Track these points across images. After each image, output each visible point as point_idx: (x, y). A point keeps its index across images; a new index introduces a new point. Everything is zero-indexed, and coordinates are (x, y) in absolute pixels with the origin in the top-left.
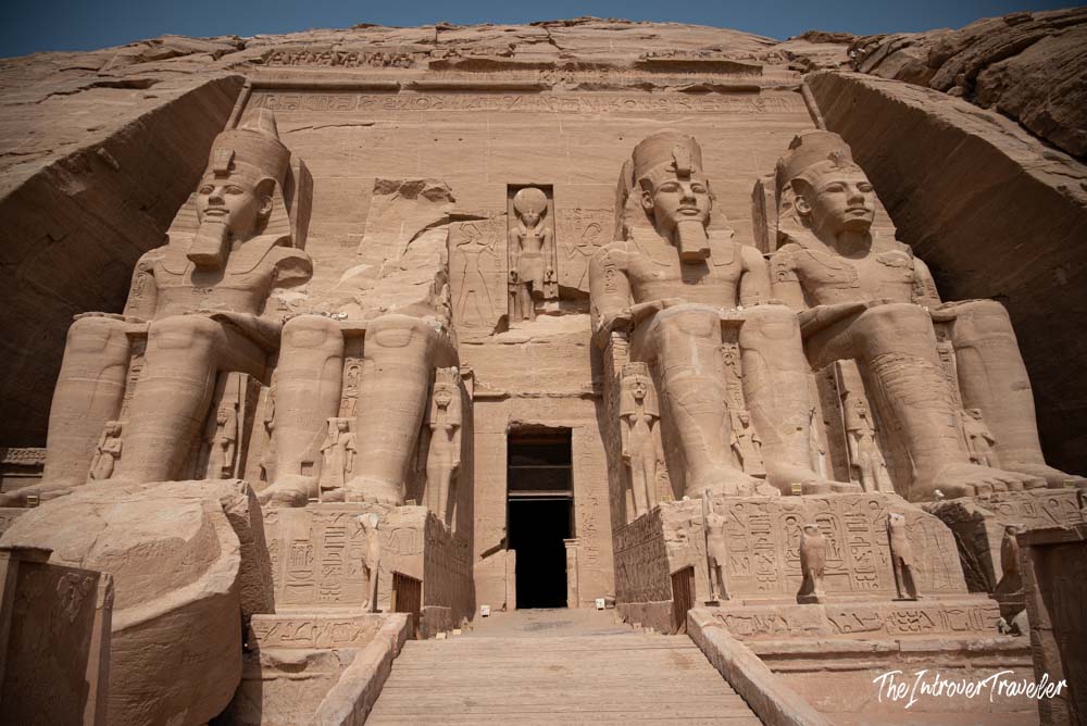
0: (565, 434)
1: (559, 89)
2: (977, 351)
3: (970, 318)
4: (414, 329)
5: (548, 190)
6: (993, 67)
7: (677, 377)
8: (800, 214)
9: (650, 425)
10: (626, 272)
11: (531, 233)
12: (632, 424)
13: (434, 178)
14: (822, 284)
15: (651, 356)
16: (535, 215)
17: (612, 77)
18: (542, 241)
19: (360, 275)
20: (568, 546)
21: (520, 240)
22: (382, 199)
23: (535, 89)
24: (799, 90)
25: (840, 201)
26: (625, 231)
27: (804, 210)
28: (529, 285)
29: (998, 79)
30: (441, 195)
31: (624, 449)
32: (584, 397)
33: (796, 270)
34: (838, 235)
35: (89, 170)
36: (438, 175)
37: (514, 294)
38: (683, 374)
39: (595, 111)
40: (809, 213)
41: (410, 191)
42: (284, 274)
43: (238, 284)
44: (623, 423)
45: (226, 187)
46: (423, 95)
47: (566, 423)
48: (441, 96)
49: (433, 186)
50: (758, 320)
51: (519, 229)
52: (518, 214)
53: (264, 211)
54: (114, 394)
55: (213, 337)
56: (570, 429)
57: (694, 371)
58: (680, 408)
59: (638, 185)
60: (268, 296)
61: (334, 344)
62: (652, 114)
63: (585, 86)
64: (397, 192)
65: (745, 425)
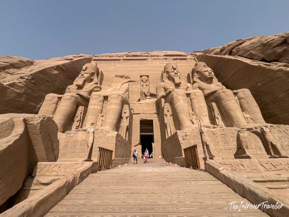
0: (152, 121)
1: (150, 60)
2: (244, 99)
3: (242, 92)
4: (119, 95)
5: (148, 76)
6: (236, 48)
7: (177, 104)
8: (198, 77)
9: (171, 116)
10: (164, 88)
11: (144, 84)
12: (167, 116)
13: (126, 74)
14: (204, 89)
15: (170, 102)
16: (145, 81)
17: (159, 58)
18: (147, 85)
19: (111, 90)
20: (152, 144)
21: (143, 85)
22: (117, 78)
23: (146, 59)
24: (194, 59)
25: (207, 74)
26: (163, 81)
27: (199, 77)
28: (144, 93)
29: (237, 50)
30: (128, 77)
31: (165, 122)
32: (155, 113)
33: (198, 87)
34: (206, 81)
35: (58, 69)
36: (127, 74)
37: (141, 95)
38: (179, 104)
39: (157, 63)
40: (200, 77)
41: (122, 77)
42: (95, 89)
43: (86, 91)
44: (165, 116)
45: (85, 73)
46: (125, 61)
47: (152, 119)
48: (128, 61)
49: (126, 76)
50: (194, 93)
51: (142, 83)
52: (142, 81)
53: (92, 78)
54: (53, 110)
55: (76, 98)
56: (153, 120)
57: (181, 103)
58: (178, 111)
59: (165, 73)
61: (102, 98)
63: (154, 59)
64: (119, 77)
65: (193, 115)
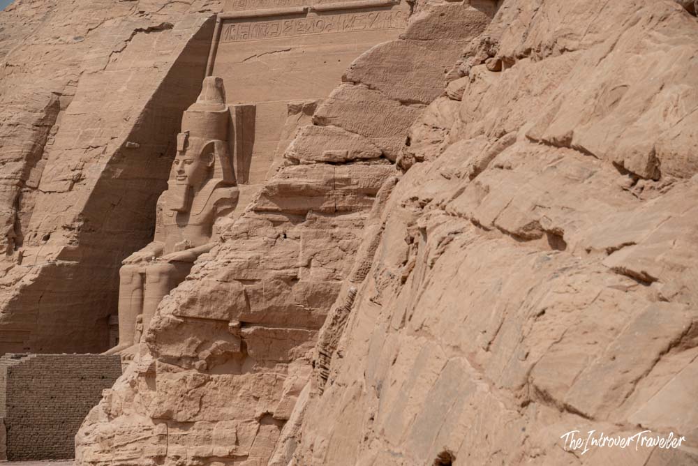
13: (322, 98)
22: (294, 118)
41: (309, 110)
42: (220, 209)
43: (196, 222)
45: (184, 161)
46: (321, 17)
48: (331, 18)
53: (210, 164)
54: (139, 302)
55: (169, 273)
60: (213, 223)
64: (301, 113)
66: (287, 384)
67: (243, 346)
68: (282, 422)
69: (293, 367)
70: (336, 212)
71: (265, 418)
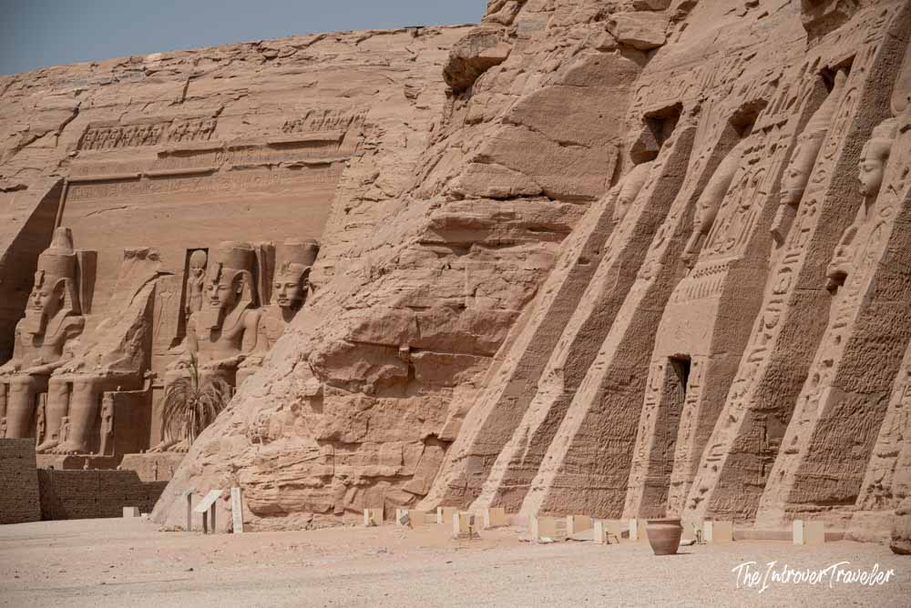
1: (223, 170)
13: (152, 247)
16: (199, 270)
23: (210, 172)
30: (156, 258)
36: (154, 245)
39: (238, 188)
41: (142, 255)
42: (69, 333)
43: (50, 343)
45: (40, 294)
46: (152, 182)
49: (152, 252)
53: (61, 297)
60: (64, 344)
61: (64, 388)
62: (268, 189)
64: (136, 257)
66: (453, 406)
67: (411, 371)
68: (446, 443)
69: (458, 391)
70: (499, 245)
71: (431, 439)
